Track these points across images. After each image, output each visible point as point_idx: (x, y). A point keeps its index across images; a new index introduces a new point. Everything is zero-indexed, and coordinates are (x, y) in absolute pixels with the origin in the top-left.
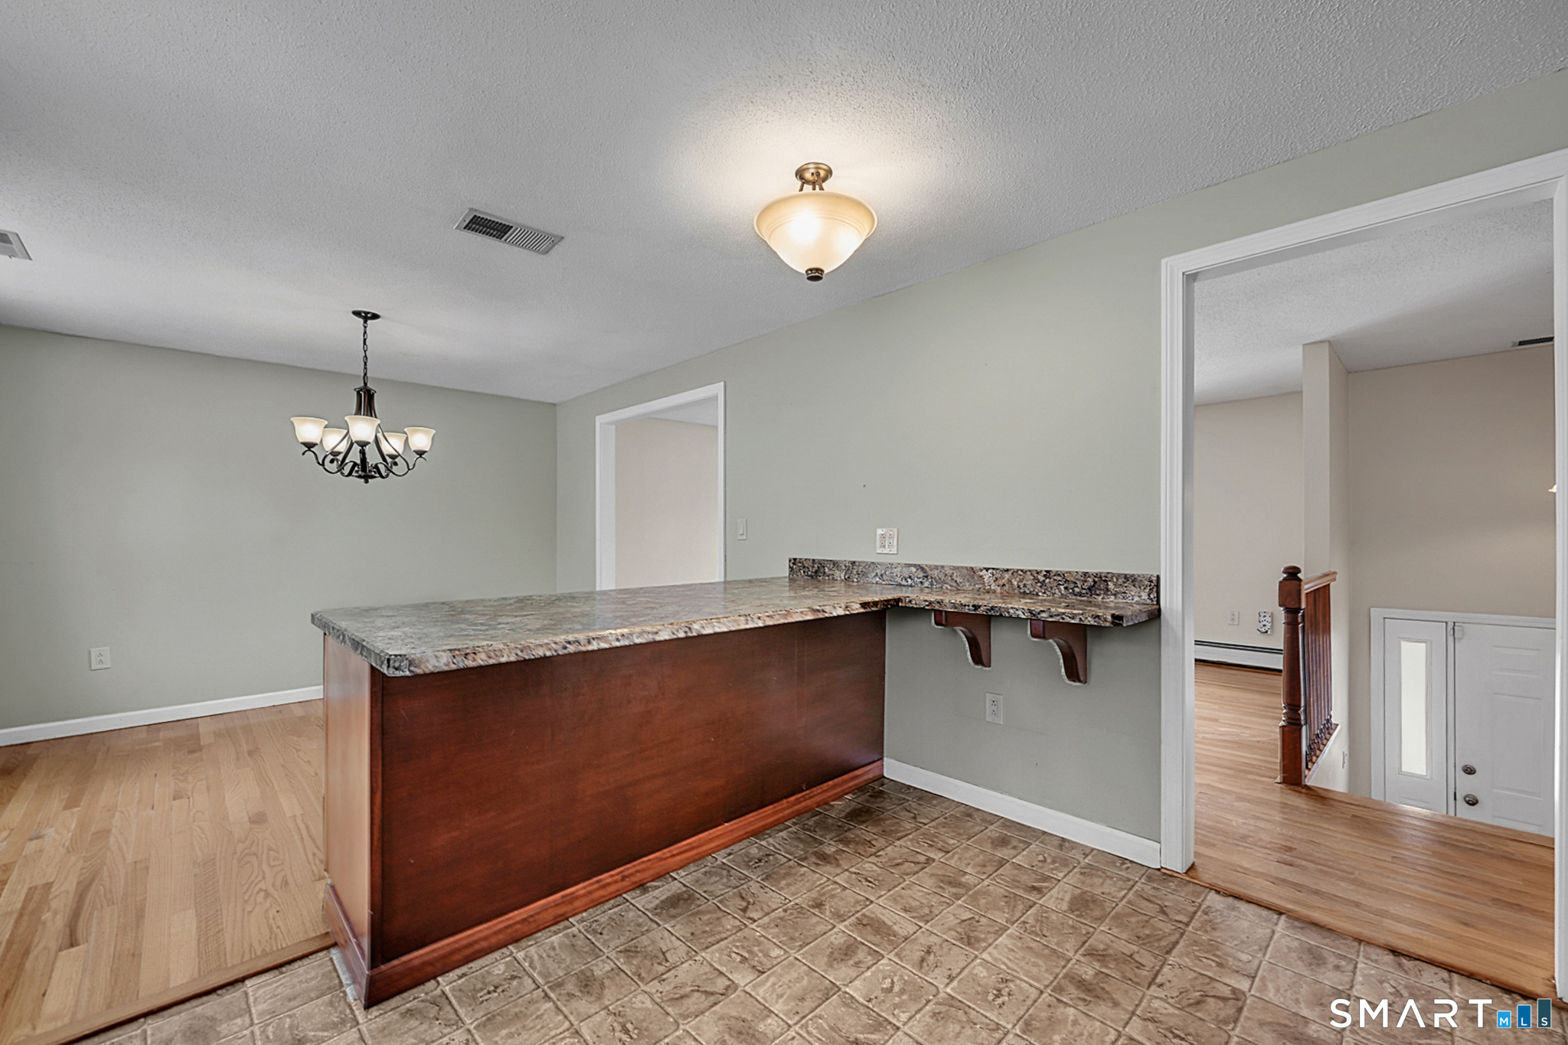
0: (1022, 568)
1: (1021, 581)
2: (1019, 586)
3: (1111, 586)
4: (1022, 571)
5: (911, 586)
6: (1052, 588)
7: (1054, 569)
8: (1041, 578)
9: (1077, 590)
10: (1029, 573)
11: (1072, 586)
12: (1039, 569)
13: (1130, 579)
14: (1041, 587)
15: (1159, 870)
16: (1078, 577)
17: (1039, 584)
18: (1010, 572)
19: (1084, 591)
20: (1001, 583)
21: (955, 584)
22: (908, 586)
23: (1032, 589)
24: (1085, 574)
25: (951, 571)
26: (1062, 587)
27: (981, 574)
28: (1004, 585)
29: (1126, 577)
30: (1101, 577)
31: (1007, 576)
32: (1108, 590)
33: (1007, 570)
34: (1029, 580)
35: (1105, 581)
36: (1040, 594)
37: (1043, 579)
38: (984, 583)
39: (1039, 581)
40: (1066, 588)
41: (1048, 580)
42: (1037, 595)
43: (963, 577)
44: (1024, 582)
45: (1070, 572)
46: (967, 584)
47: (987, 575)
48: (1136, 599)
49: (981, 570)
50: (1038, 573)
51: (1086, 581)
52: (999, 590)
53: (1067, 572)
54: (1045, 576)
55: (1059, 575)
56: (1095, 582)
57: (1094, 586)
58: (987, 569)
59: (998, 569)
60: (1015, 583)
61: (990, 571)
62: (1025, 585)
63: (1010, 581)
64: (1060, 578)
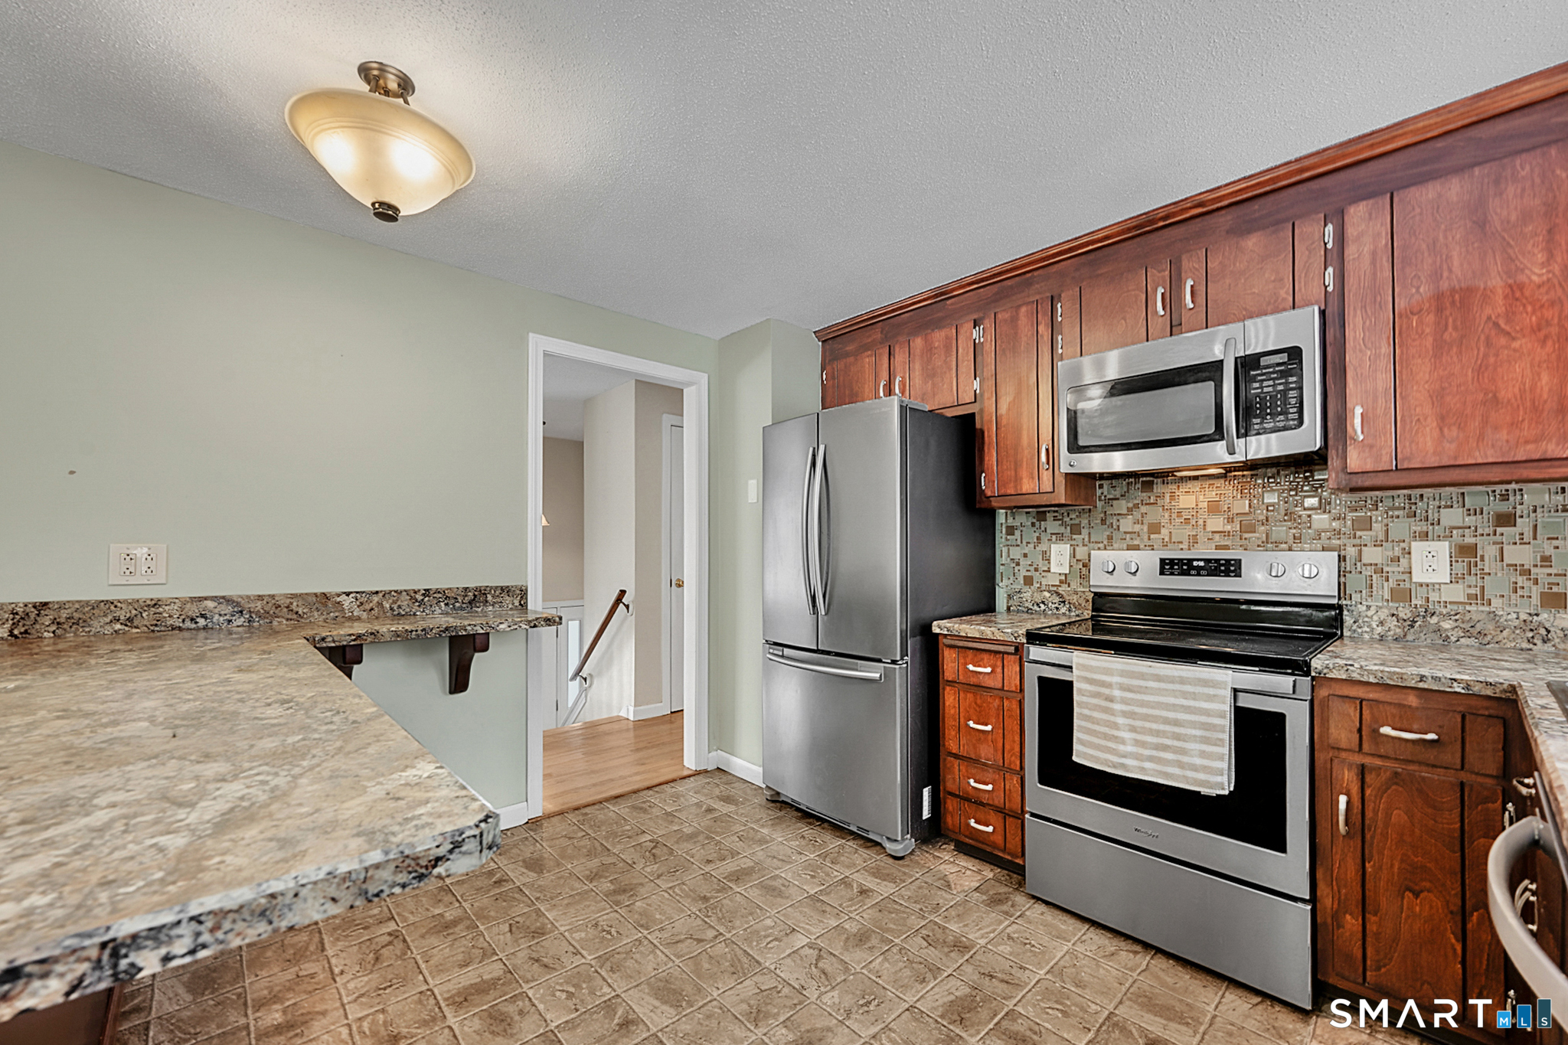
0: (396, 589)
1: (394, 602)
2: (392, 609)
3: (489, 597)
4: (396, 592)
5: (205, 628)
6: (431, 606)
7: (433, 586)
8: (419, 597)
9: (457, 605)
10: (405, 593)
11: (453, 601)
12: (416, 588)
13: (506, 590)
14: (419, 606)
15: (527, 823)
16: (459, 592)
17: (417, 604)
18: (381, 595)
19: (464, 606)
20: (368, 607)
21: (295, 616)
22: (198, 629)
23: (408, 610)
24: (466, 589)
25: (288, 601)
26: (442, 604)
27: (338, 599)
28: (372, 609)
29: (502, 589)
30: (480, 591)
31: (376, 599)
32: (487, 602)
33: (377, 592)
34: (404, 600)
35: (485, 594)
36: (418, 613)
37: (422, 598)
38: (343, 610)
39: (417, 601)
40: (446, 604)
41: (427, 599)
42: (415, 614)
43: (310, 606)
44: (399, 603)
45: (450, 589)
46: (316, 614)
47: (347, 602)
48: (510, 606)
49: (339, 595)
50: (415, 592)
51: (466, 596)
52: (364, 615)
53: (447, 589)
54: (423, 595)
55: (439, 592)
56: (475, 596)
57: (474, 600)
58: (348, 594)
59: (364, 592)
60: (388, 606)
61: (352, 595)
62: (399, 607)
63: (380, 604)
64: (440, 595)
